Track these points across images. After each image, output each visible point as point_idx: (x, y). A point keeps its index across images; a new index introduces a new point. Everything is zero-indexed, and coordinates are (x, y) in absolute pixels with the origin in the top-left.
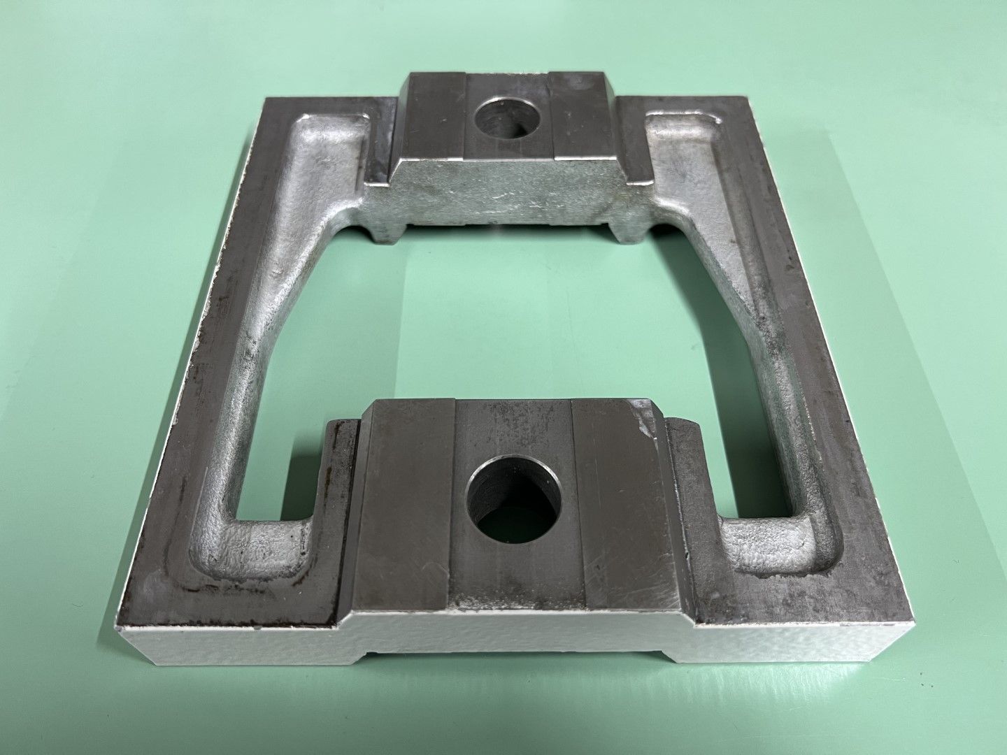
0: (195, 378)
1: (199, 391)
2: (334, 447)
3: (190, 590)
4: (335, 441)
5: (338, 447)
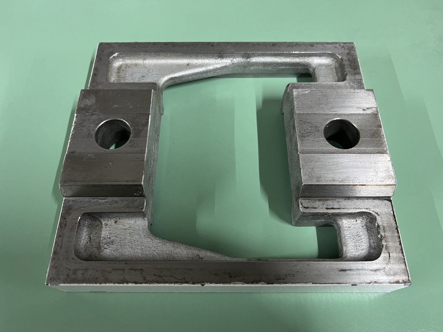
0: (284, 279)
1: (291, 275)
2: (316, 208)
3: (390, 256)
4: (312, 208)
5: (316, 206)
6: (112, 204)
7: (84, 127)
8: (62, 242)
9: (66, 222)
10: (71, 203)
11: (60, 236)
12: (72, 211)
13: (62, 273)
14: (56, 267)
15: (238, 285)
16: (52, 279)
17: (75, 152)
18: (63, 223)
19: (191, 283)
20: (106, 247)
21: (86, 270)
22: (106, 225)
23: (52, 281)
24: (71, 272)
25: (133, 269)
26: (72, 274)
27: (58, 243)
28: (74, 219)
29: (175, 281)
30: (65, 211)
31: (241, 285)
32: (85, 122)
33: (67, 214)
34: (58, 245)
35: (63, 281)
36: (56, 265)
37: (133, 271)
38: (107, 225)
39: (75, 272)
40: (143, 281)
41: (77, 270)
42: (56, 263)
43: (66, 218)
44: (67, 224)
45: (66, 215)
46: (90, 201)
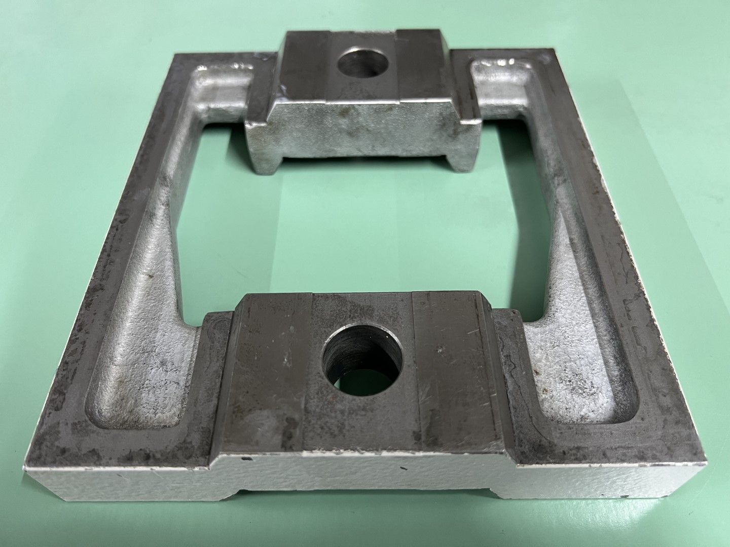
6: (515, 365)
7: (343, 424)
8: (616, 449)
9: (571, 450)
10: (527, 447)
11: (604, 454)
12: (545, 440)
13: (676, 435)
14: (669, 448)
15: (606, 185)
16: (695, 453)
17: (414, 432)
18: (574, 455)
19: (622, 236)
20: (590, 384)
21: (655, 390)
22: (547, 391)
23: (698, 451)
24: (669, 418)
25: (628, 314)
26: (671, 414)
27: (619, 457)
28: (561, 433)
29: (627, 255)
30: (548, 458)
31: (605, 182)
32: (328, 424)
33: (552, 451)
34: (624, 455)
35: (689, 428)
36: (666, 450)
37: (630, 313)
38: (545, 389)
39: (665, 410)
40: (642, 298)
41: (661, 407)
42: (662, 452)
43: (561, 451)
44: (576, 446)
45: (556, 452)
46: (514, 408)
